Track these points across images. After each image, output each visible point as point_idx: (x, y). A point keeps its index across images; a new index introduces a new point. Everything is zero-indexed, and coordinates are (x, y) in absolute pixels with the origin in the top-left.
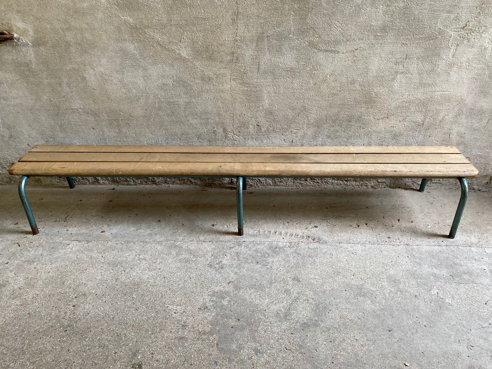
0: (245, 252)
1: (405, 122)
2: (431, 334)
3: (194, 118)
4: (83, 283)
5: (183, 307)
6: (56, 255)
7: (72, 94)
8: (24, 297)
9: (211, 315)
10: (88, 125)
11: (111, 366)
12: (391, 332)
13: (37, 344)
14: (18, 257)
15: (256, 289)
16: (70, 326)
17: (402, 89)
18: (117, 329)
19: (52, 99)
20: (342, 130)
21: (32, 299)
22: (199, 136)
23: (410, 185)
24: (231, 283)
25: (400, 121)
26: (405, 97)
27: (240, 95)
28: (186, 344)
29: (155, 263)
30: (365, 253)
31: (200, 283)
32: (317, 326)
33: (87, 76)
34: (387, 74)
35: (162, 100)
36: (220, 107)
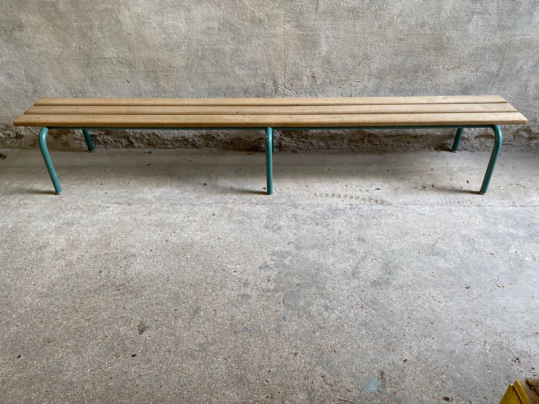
0: (303, 214)
1: (478, 73)
2: (512, 290)
3: (241, 69)
4: (130, 244)
5: (243, 266)
6: (95, 217)
7: (104, 40)
8: (68, 258)
9: (273, 273)
10: (123, 78)
11: (173, 323)
12: (469, 289)
13: (89, 302)
14: (55, 220)
15: (318, 249)
16: (122, 285)
17: (478, 32)
18: (174, 287)
19: (82, 47)
20: (407, 82)
21: (77, 259)
22: (246, 90)
23: (477, 146)
24: (291, 243)
25: (472, 72)
26: (480, 42)
27: (294, 40)
28: (250, 301)
29: (206, 224)
30: (433, 214)
31: (258, 243)
32: (389, 283)
33: (121, 18)
34: (462, 14)
35: (206, 47)
36: (271, 55)
